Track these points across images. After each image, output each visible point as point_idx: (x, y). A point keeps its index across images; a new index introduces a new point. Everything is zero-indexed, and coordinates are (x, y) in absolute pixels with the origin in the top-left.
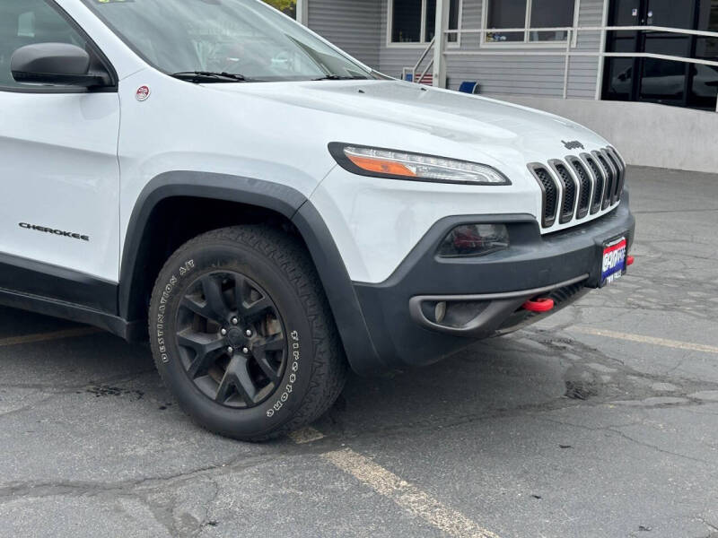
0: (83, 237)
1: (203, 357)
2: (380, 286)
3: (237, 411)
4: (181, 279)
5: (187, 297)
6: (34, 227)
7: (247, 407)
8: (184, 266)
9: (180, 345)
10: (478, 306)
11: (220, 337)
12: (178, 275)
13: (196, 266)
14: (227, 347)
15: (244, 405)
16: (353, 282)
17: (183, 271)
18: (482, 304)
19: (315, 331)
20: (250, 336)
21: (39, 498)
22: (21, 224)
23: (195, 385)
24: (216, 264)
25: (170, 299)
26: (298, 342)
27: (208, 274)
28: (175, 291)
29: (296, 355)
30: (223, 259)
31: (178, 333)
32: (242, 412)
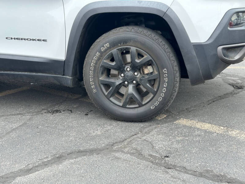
0: (43, 40)
1: (115, 88)
2: (205, 44)
3: (134, 109)
4: (102, 53)
5: (104, 61)
6: (15, 39)
7: (139, 107)
8: (104, 47)
9: (102, 84)
10: (239, 49)
11: (121, 78)
12: (100, 52)
13: (110, 46)
14: (125, 82)
15: (137, 106)
16: (192, 43)
17: (103, 49)
18: (240, 48)
19: (175, 68)
20: (137, 75)
21: (74, 159)
22: (7, 38)
23: (110, 101)
24: (121, 44)
25: (96, 64)
26: (167, 73)
27: (116, 49)
28: (99, 59)
29: (166, 80)
30: (125, 41)
31: (100, 79)
32: (136, 109)
